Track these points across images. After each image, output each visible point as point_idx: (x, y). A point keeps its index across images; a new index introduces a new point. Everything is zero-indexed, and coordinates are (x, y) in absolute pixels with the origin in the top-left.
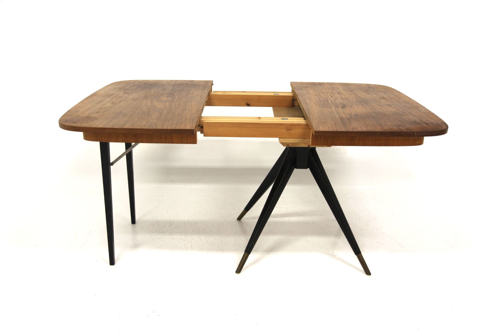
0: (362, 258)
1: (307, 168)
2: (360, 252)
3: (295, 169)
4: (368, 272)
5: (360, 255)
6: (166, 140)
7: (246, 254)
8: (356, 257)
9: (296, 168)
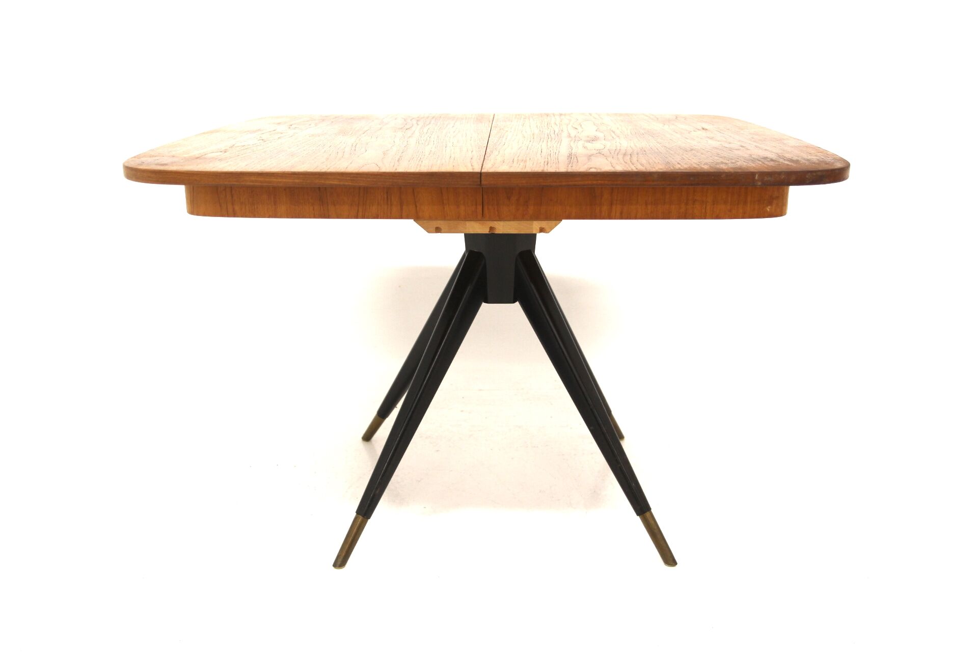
0: (653, 522)
1: (514, 302)
2: (648, 508)
3: (484, 305)
4: (669, 559)
5: (648, 514)
6: (402, 209)
7: (361, 518)
8: (638, 519)
9: (487, 302)
